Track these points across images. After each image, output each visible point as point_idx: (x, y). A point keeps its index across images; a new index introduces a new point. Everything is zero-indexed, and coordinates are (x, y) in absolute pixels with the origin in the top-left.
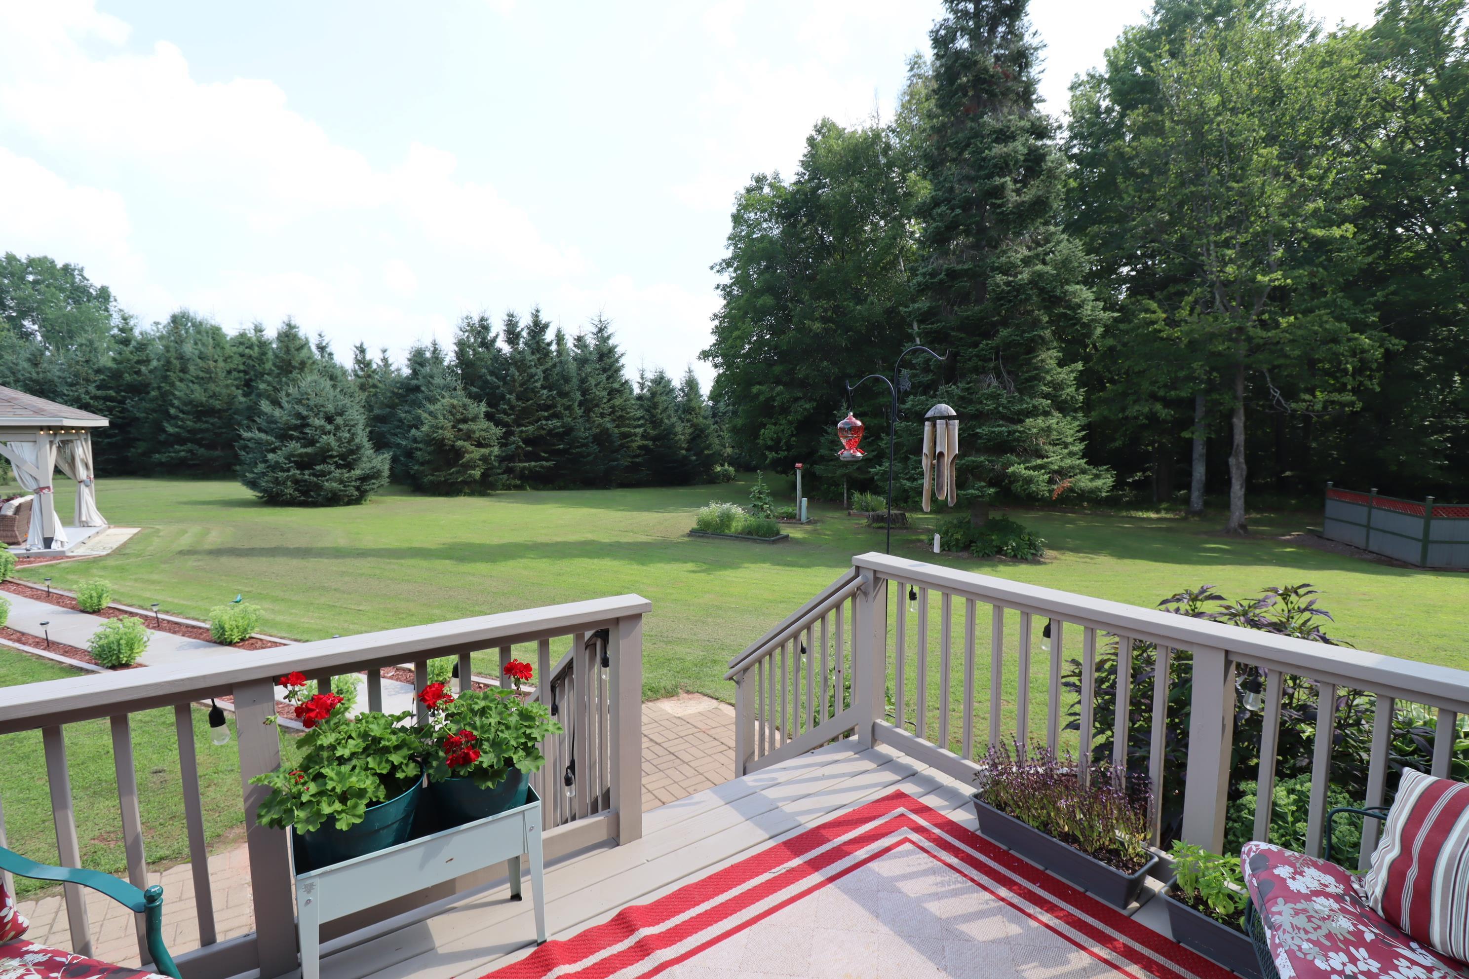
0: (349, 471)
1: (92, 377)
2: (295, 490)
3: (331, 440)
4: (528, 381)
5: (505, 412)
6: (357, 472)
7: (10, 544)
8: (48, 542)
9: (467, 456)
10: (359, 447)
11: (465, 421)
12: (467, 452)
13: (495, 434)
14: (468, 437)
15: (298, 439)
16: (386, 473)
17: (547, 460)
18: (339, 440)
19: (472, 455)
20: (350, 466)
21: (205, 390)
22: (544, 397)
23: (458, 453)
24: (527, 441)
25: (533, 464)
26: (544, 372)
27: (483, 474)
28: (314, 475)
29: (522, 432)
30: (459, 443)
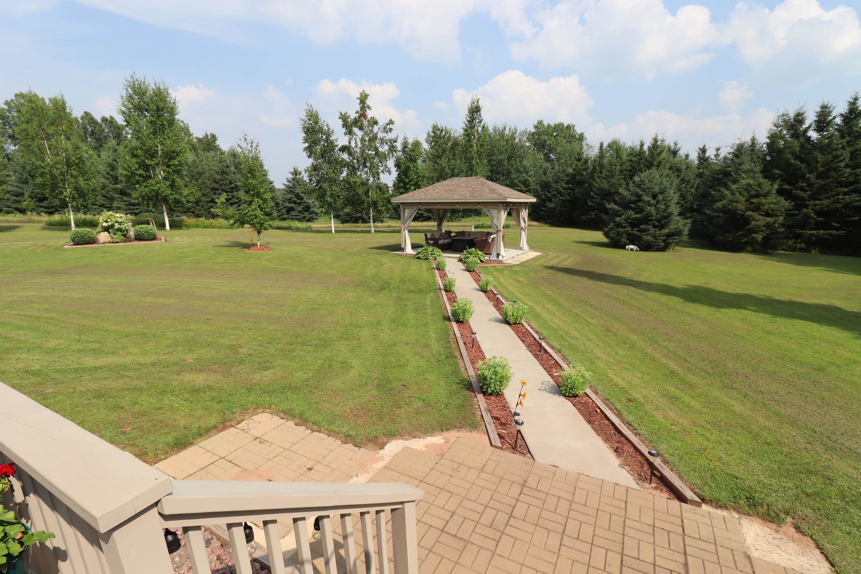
0: (660, 230)
1: (564, 178)
2: (627, 239)
3: (653, 210)
4: (832, 161)
5: (803, 189)
6: (665, 231)
7: (486, 254)
8: (498, 255)
9: (753, 223)
10: (670, 214)
11: (757, 196)
12: (754, 220)
13: (783, 206)
14: (757, 208)
15: (633, 209)
16: (686, 232)
17: (837, 229)
18: (657, 210)
19: (757, 223)
20: (662, 227)
21: (608, 182)
22: (846, 175)
23: (747, 221)
24: (819, 213)
25: (822, 232)
26: (852, 153)
27: (764, 238)
28: (639, 231)
29: (816, 205)
30: (749, 213)
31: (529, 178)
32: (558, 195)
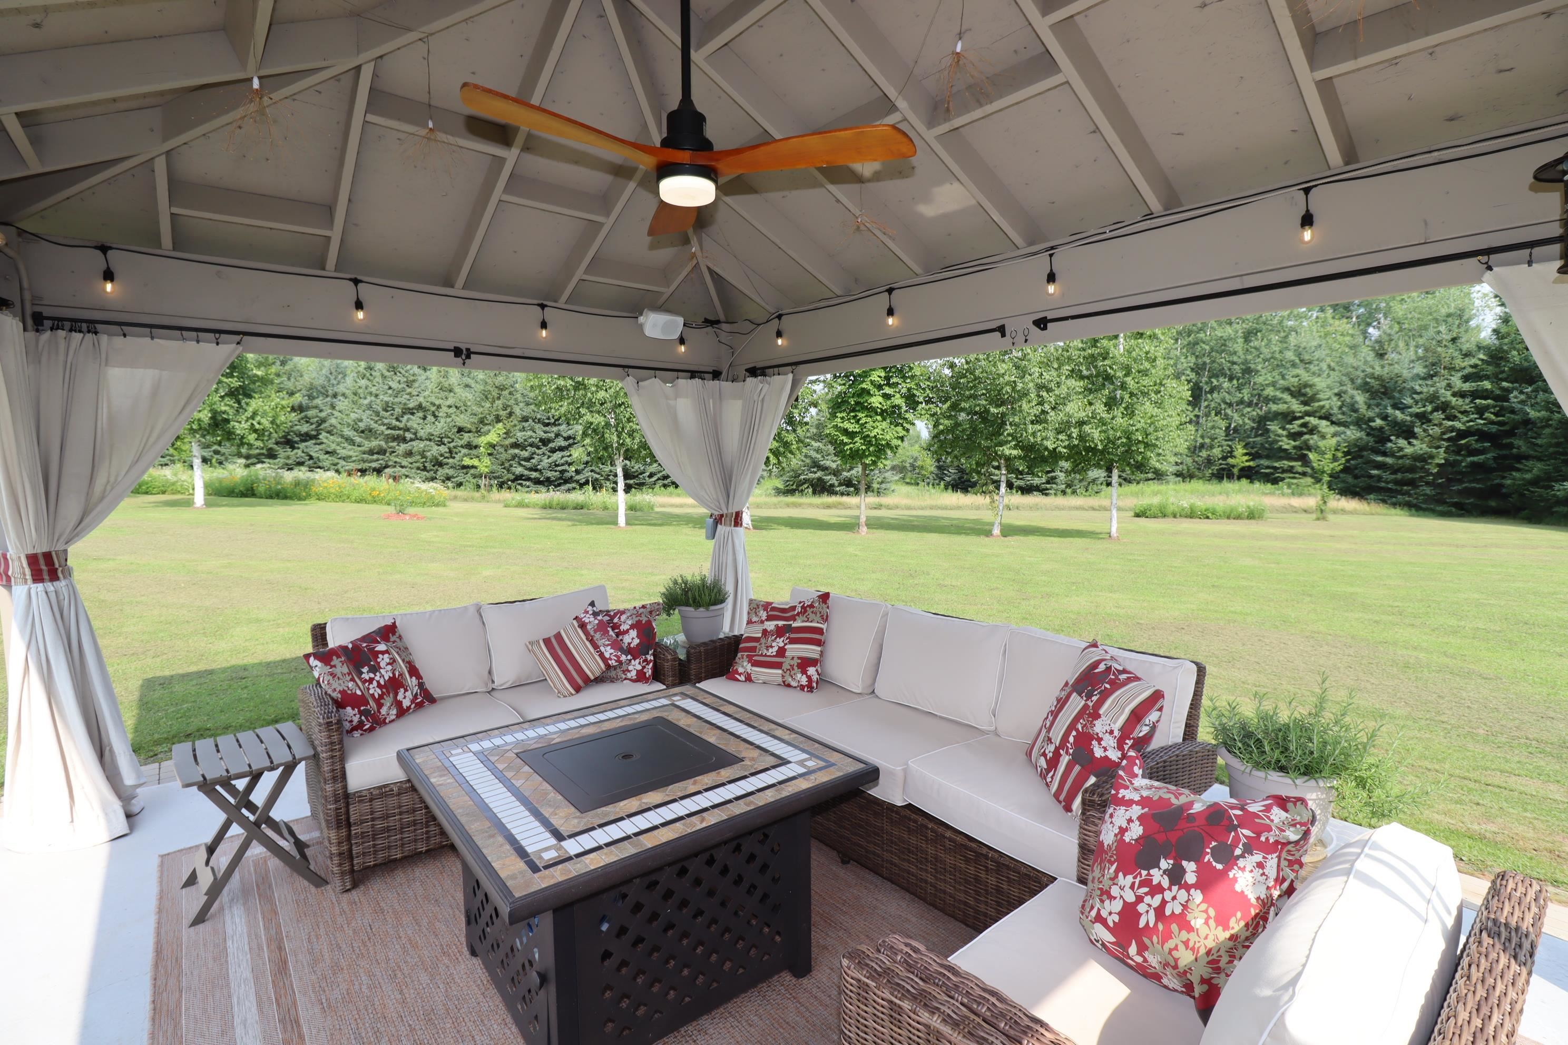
1: (1459, 362)
31: (1316, 380)
32: (1438, 416)
